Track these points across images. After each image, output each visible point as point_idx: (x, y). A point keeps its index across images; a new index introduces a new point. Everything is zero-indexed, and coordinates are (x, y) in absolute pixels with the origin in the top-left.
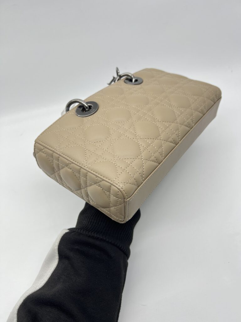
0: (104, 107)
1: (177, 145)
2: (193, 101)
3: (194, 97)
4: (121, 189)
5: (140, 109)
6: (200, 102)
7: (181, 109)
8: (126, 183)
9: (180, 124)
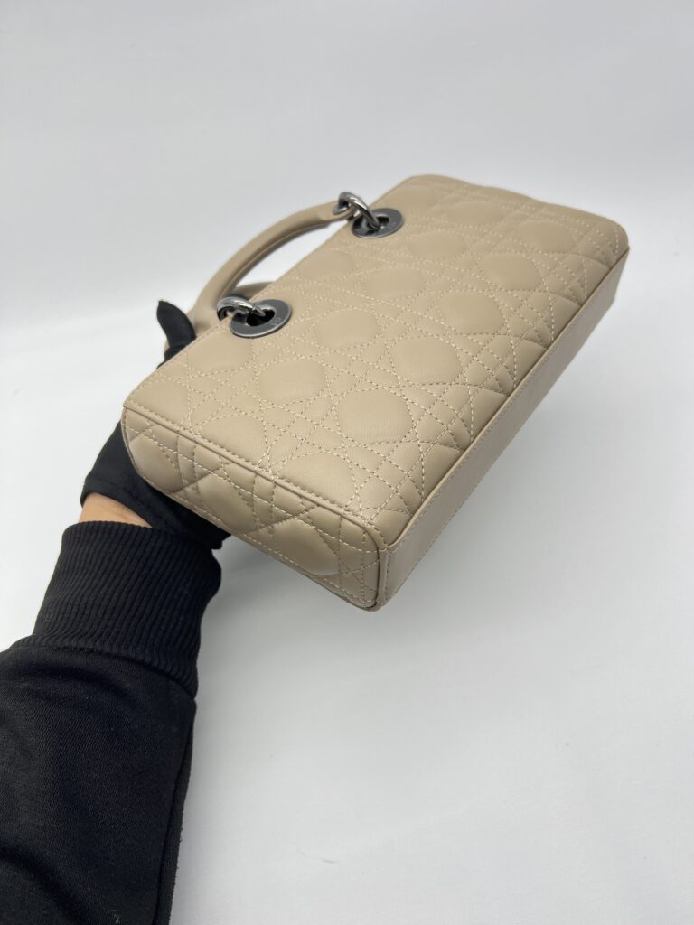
0: (306, 314)
1: (509, 395)
2: (548, 268)
3: (551, 256)
4: (369, 526)
5: (403, 308)
6: (567, 268)
7: (515, 295)
8: (379, 509)
9: (516, 336)
